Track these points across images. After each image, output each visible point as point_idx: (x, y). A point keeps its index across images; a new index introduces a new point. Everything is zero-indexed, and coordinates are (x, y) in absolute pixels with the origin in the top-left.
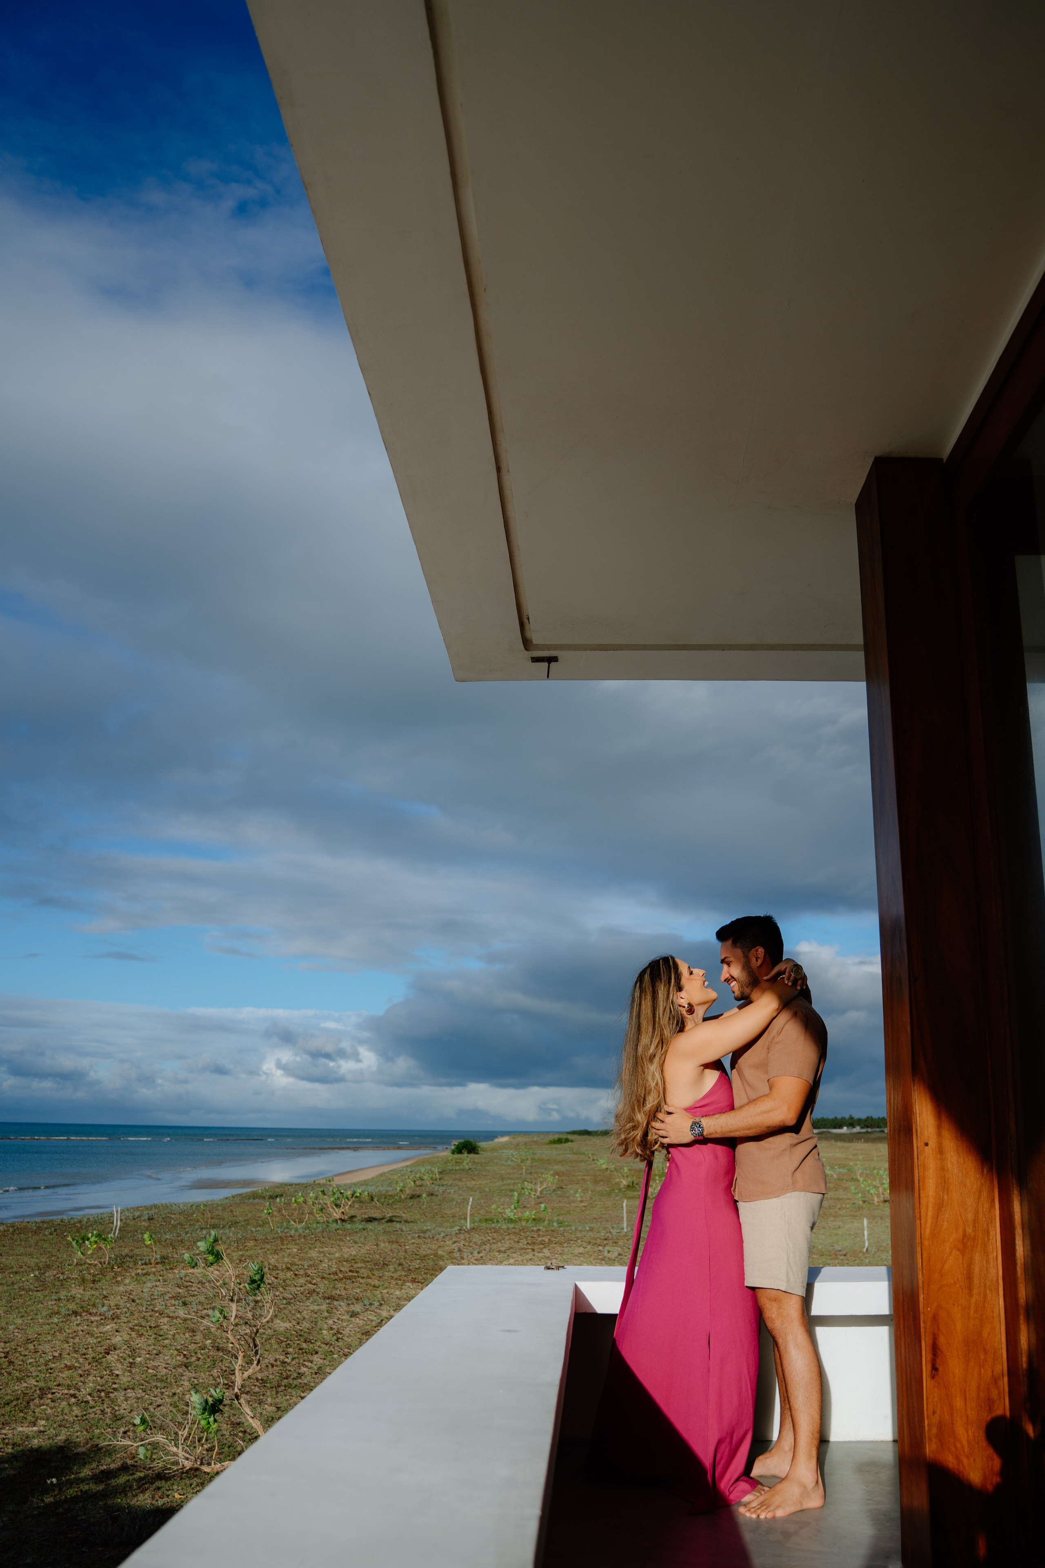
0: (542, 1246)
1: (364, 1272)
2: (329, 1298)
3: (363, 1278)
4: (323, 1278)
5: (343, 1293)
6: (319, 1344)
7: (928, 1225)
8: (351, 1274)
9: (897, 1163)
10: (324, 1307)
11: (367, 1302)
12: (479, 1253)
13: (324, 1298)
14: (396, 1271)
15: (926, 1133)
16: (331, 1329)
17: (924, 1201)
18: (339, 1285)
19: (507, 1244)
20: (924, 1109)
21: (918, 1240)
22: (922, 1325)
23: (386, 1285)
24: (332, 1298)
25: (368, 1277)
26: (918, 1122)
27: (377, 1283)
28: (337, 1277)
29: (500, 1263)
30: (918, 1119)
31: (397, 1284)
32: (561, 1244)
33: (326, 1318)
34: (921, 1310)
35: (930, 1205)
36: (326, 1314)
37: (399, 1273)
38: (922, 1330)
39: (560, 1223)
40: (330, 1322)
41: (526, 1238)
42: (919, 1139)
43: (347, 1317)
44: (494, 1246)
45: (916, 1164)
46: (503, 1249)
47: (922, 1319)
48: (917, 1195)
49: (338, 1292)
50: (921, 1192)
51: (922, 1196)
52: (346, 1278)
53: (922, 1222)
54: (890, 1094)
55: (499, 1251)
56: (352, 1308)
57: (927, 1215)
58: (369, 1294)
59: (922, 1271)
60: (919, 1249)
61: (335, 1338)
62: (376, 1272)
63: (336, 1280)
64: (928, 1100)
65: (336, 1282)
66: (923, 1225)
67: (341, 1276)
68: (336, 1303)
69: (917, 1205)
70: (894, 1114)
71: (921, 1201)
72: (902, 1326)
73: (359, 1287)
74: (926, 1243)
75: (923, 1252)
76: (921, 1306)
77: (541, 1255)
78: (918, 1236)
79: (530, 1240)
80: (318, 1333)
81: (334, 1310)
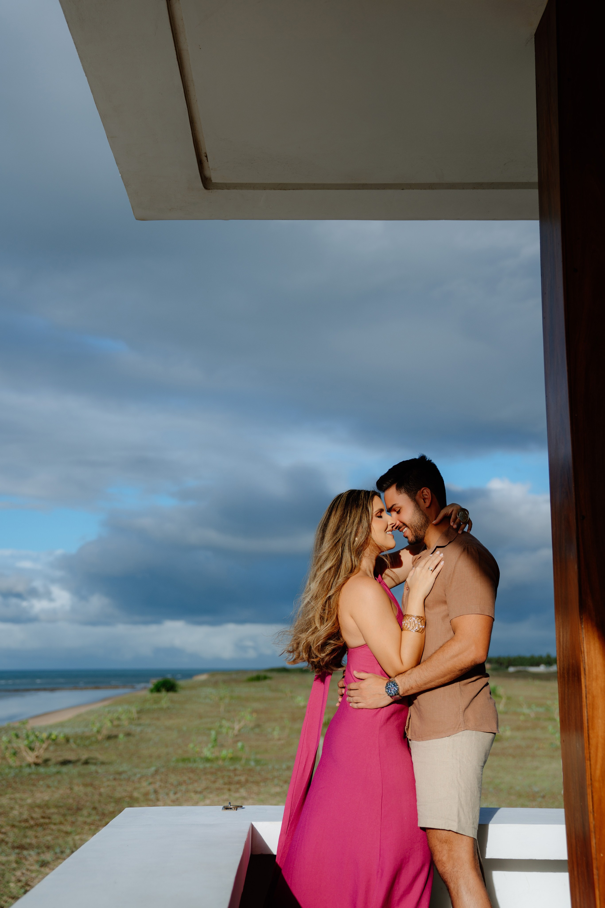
0: (238, 786)
1: (56, 818)
2: (18, 848)
3: (55, 824)
4: (13, 826)
5: (34, 841)
6: (5, 898)
7: (599, 766)
8: (42, 821)
9: (566, 701)
10: (13, 858)
11: (58, 850)
12: (175, 793)
13: (13, 848)
14: (89, 815)
15: (594, 672)
16: (19, 881)
17: (593, 742)
18: (30, 833)
19: (204, 784)
20: (592, 648)
21: (588, 782)
22: (595, 871)
23: (79, 830)
24: (22, 847)
25: (61, 823)
26: (586, 661)
27: (69, 828)
28: (27, 825)
29: (196, 804)
30: (586, 657)
31: (90, 829)
32: (257, 783)
33: (14, 869)
34: (594, 856)
35: (600, 745)
36: (14, 865)
37: (92, 818)
38: (596, 877)
39: (257, 762)
40: (18, 873)
41: (223, 777)
42: (587, 678)
43: (36, 867)
44: (190, 787)
45: (584, 703)
46: (199, 789)
47: (595, 865)
48: (586, 735)
49: (28, 841)
50: (591, 732)
51: (591, 736)
52: (37, 825)
53: (592, 763)
54: (559, 632)
55: (196, 792)
56: (43, 857)
57: (596, 755)
58: (60, 841)
59: (593, 815)
60: (589, 791)
61: (23, 891)
62: (69, 818)
63: (27, 828)
64: (596, 639)
65: (27, 830)
66: (593, 767)
67: (32, 823)
68: (25, 853)
69: (586, 745)
70: (563, 652)
71: (591, 741)
72: (576, 873)
73: (51, 834)
74: (597, 785)
75: (594, 794)
76: (594, 851)
77: (237, 795)
78: (588, 777)
79: (226, 780)
80: (6, 887)
81: (24, 861)
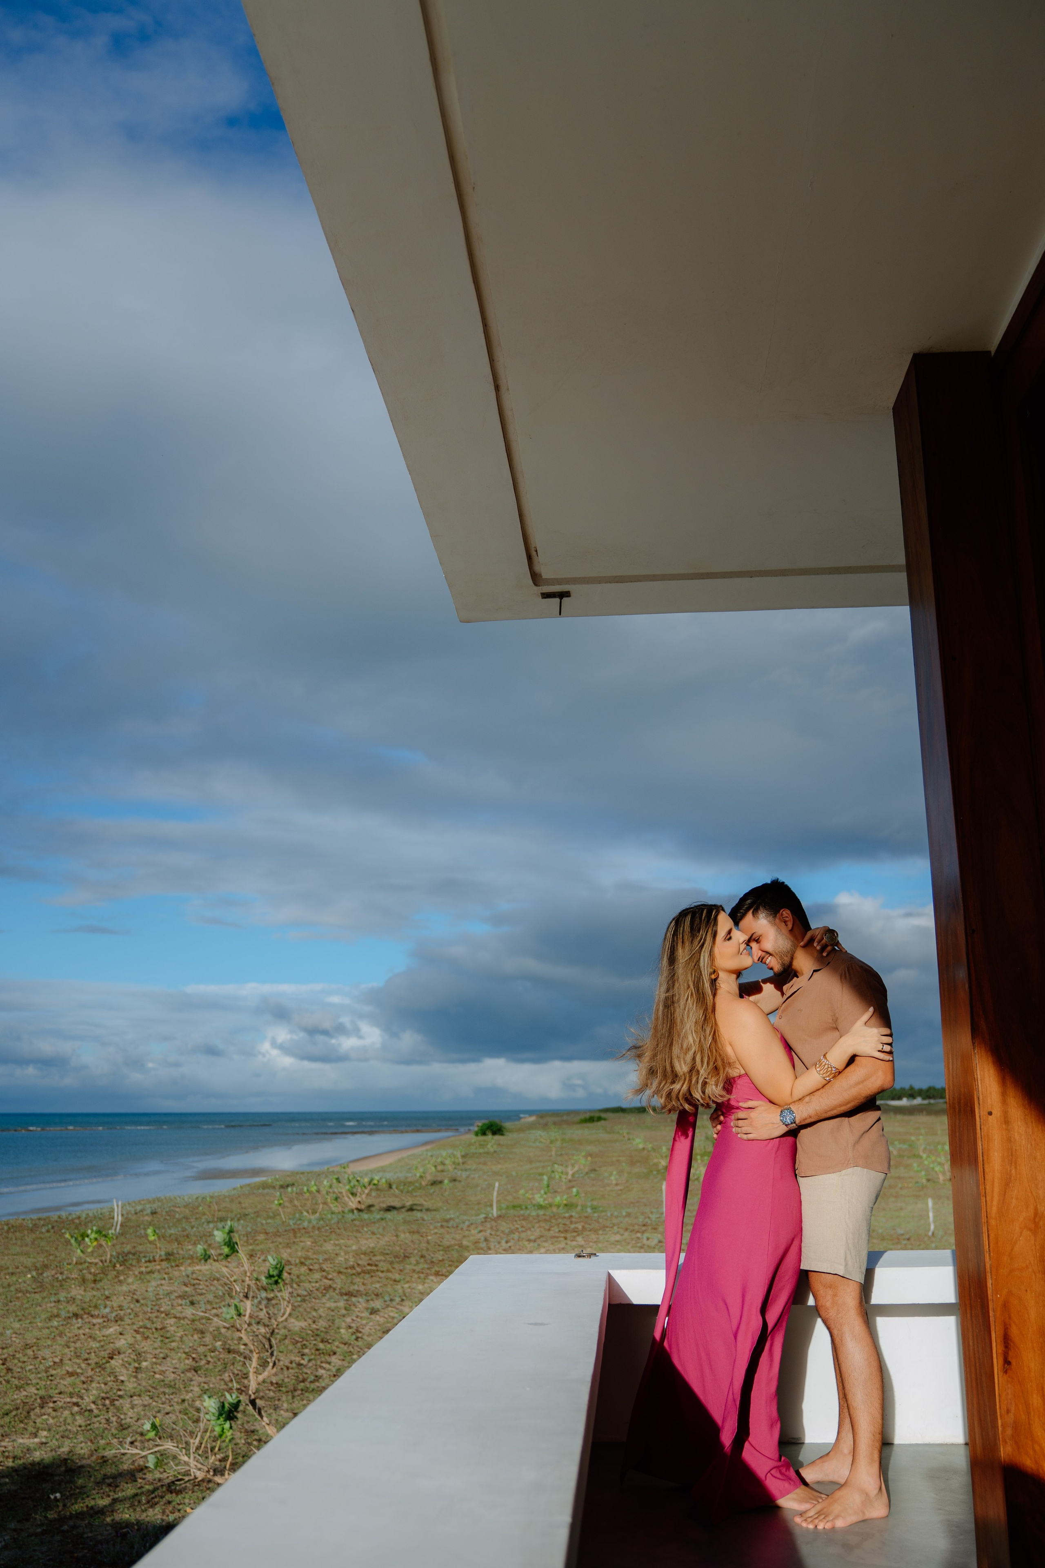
0: (575, 1234)
1: (384, 1266)
2: (346, 1294)
3: (382, 1272)
4: (340, 1272)
5: (362, 1288)
6: (337, 1343)
7: (995, 1203)
8: (369, 1268)
9: (957, 1134)
10: (342, 1304)
11: (387, 1298)
12: (507, 1242)
13: (342, 1294)
14: (418, 1263)
15: (989, 1101)
16: (350, 1327)
17: (989, 1177)
18: (357, 1280)
19: (537, 1233)
20: (986, 1075)
21: (984, 1220)
22: (991, 1313)
23: (408, 1279)
24: (350, 1294)
25: (388, 1271)
26: (980, 1089)
27: (397, 1276)
28: (354, 1271)
29: (531, 1252)
30: (980, 1085)
31: (419, 1278)
32: (595, 1231)
33: (344, 1316)
34: (990, 1297)
35: (996, 1180)
36: (344, 1312)
37: (421, 1266)
38: (992, 1319)
39: (594, 1208)
40: (348, 1320)
41: (558, 1225)
42: (982, 1108)
43: (366, 1314)
44: (523, 1235)
45: (979, 1136)
46: (533, 1238)
47: (991, 1307)
48: (981, 1169)
49: (356, 1287)
50: (986, 1166)
51: (987, 1170)
52: (364, 1272)
53: (988, 1199)
54: (948, 1059)
55: (529, 1241)
56: (372, 1304)
57: (992, 1191)
58: (389, 1289)
59: (990, 1254)
60: (985, 1229)
61: (354, 1337)
62: (396, 1266)
63: (354, 1274)
64: (991, 1065)
65: (354, 1277)
66: (989, 1203)
67: (359, 1269)
68: (354, 1299)
69: (982, 1181)
70: (953, 1084)
71: (986, 1176)
72: (968, 1315)
73: (378, 1282)
74: (993, 1222)
75: (990, 1233)
76: (990, 1292)
77: (574, 1244)
78: (984, 1214)
79: (561, 1228)
80: (336, 1332)
81: (353, 1308)
